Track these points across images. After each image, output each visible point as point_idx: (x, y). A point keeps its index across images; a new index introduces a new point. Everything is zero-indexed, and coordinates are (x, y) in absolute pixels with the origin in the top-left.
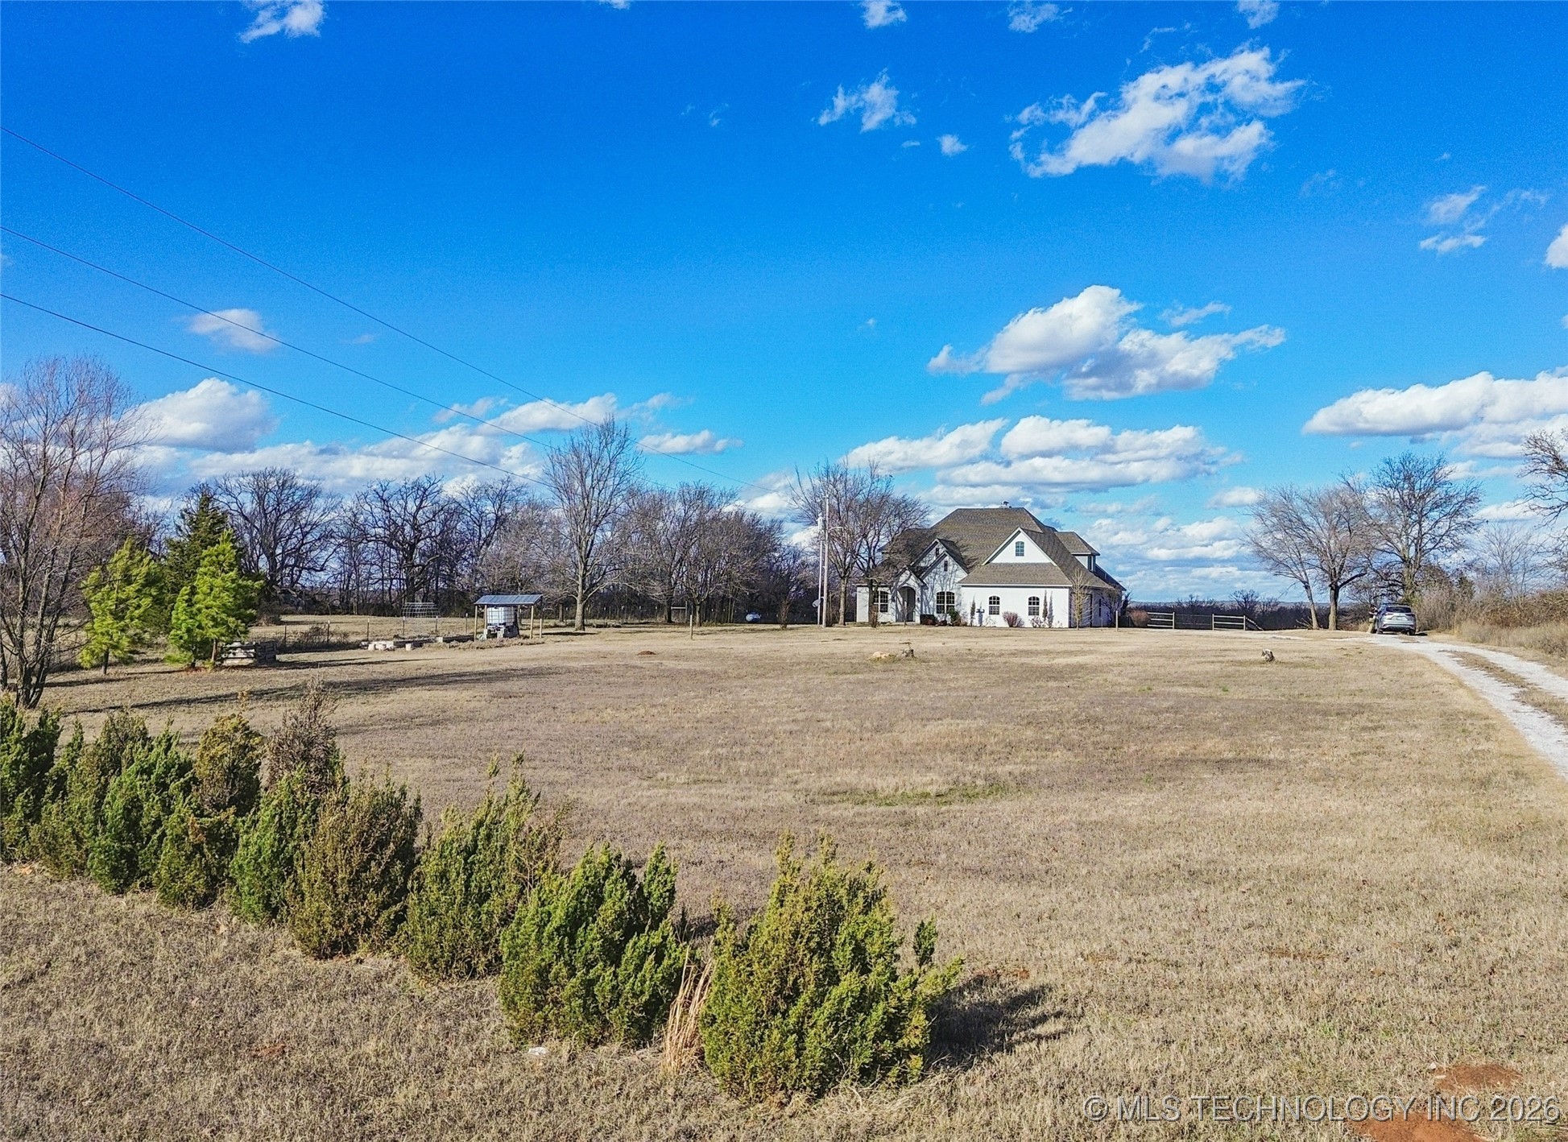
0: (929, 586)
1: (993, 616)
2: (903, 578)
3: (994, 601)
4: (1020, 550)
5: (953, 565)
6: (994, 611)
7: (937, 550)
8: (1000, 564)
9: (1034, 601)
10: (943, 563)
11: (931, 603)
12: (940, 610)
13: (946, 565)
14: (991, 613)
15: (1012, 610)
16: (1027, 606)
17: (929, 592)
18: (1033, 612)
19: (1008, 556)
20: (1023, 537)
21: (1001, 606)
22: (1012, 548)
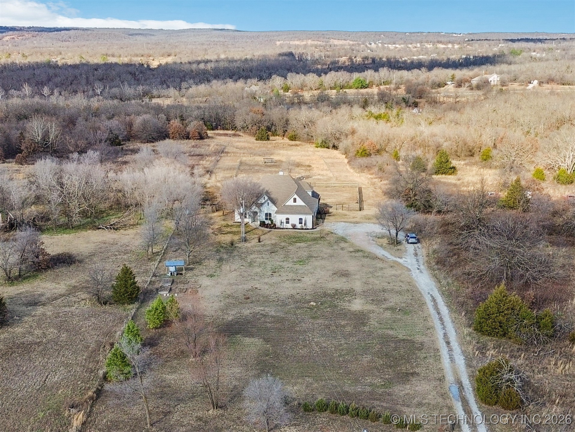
0: (262, 211)
1: (287, 224)
2: (253, 209)
3: (288, 219)
4: (295, 200)
5: (271, 204)
6: (288, 223)
7: (265, 197)
8: (288, 205)
9: (301, 220)
10: (267, 203)
11: (263, 217)
12: (266, 219)
15: (294, 223)
16: (299, 221)
17: (262, 213)
18: (301, 223)
19: (290, 203)
20: (296, 196)
21: (290, 221)
22: (292, 200)
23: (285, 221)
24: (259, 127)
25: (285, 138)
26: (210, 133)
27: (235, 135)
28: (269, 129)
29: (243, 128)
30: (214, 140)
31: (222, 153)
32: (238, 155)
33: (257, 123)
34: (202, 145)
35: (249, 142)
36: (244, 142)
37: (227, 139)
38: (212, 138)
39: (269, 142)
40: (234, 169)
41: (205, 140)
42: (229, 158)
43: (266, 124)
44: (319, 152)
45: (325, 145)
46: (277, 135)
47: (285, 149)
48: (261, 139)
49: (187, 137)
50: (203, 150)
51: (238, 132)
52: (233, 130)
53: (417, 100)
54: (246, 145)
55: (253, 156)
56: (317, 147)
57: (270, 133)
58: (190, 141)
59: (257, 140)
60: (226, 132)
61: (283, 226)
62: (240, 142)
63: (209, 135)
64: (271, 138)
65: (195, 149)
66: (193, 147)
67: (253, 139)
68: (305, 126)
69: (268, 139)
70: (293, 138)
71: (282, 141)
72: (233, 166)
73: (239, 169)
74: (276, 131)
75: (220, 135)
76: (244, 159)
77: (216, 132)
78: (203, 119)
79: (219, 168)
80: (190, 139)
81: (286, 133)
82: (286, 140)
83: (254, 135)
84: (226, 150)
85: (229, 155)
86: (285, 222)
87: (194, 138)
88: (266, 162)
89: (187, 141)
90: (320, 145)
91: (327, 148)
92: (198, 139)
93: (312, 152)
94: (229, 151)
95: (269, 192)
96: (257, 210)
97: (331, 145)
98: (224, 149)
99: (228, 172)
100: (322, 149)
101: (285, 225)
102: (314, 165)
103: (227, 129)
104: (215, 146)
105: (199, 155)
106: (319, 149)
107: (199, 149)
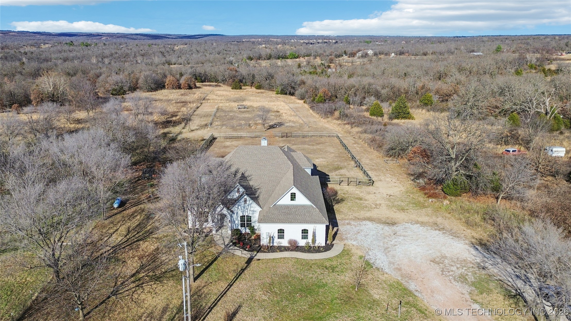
0: (235, 212)
1: (281, 240)
2: (219, 209)
3: (281, 232)
4: (293, 197)
5: (249, 201)
6: (281, 237)
7: (239, 189)
8: (282, 205)
9: (305, 232)
10: (243, 200)
11: (236, 222)
12: (242, 225)
13: (245, 201)
14: (279, 238)
15: (293, 237)
16: (301, 234)
17: (235, 216)
18: (305, 237)
19: (286, 200)
20: (294, 190)
21: (285, 234)
22: (289, 196)
23: (276, 235)
24: (234, 80)
25: (253, 88)
26: (198, 84)
27: (216, 86)
28: (241, 81)
29: (223, 81)
30: (200, 89)
31: (203, 100)
32: (216, 101)
33: (233, 77)
34: (189, 93)
35: (226, 91)
36: (223, 90)
37: (211, 88)
38: (199, 88)
39: (241, 90)
40: (211, 116)
41: (193, 90)
42: (208, 104)
43: (239, 78)
44: (280, 97)
45: (283, 92)
46: (247, 86)
47: (254, 96)
48: (235, 89)
49: (179, 87)
50: (189, 97)
51: (220, 84)
52: (216, 82)
53: (329, 64)
54: (224, 93)
55: (229, 103)
56: (278, 94)
57: (242, 84)
58: (181, 90)
59: (232, 89)
60: (211, 83)
61: (273, 243)
62: (220, 90)
63: (197, 86)
64: (243, 87)
65: (183, 97)
66: (182, 95)
67: (230, 88)
68: (267, 79)
69: (241, 88)
70: (259, 87)
71: (251, 90)
72: (210, 113)
73: (215, 115)
74: (246, 82)
75: (206, 85)
76: (221, 105)
77: (204, 83)
78: (195, 75)
79: (197, 115)
80: (181, 89)
81: (254, 84)
82: (254, 89)
83: (230, 85)
84: (208, 98)
85: (209, 101)
86: (277, 237)
87: (184, 88)
88: (239, 108)
89: (179, 90)
90: (279, 92)
91: (285, 94)
92: (188, 89)
93: (275, 98)
94: (210, 98)
95: (246, 175)
96: (225, 211)
97: (288, 92)
98: (206, 96)
99: (205, 119)
100: (282, 95)
101: (277, 242)
102: (282, 111)
103: (212, 82)
104: (200, 94)
105: (183, 102)
106: (279, 95)
107: (186, 97)
